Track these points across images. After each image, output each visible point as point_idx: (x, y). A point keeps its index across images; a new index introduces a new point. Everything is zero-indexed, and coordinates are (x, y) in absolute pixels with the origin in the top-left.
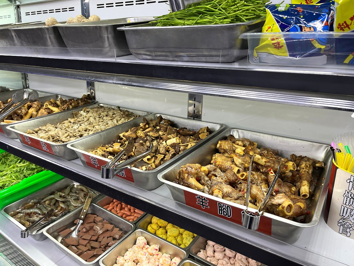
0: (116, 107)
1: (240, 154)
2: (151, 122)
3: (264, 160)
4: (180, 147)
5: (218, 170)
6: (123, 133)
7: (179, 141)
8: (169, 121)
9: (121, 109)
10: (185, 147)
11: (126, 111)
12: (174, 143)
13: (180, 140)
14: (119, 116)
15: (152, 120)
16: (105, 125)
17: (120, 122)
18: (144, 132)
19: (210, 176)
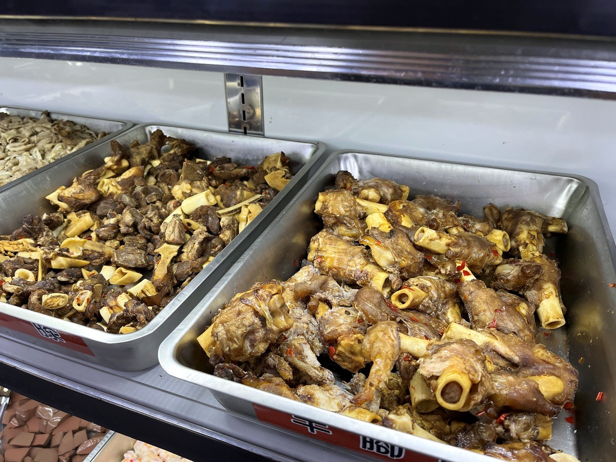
0: (40, 113)
1: (382, 229)
2: (136, 150)
3: (445, 240)
4: (220, 219)
5: (332, 283)
6: (58, 191)
7: (216, 199)
8: (183, 141)
9: (54, 116)
10: (234, 215)
11: (68, 121)
12: (202, 207)
13: (218, 197)
14: (48, 140)
15: (137, 144)
16: (11, 168)
17: (50, 157)
18: (119, 179)
19: (314, 306)
